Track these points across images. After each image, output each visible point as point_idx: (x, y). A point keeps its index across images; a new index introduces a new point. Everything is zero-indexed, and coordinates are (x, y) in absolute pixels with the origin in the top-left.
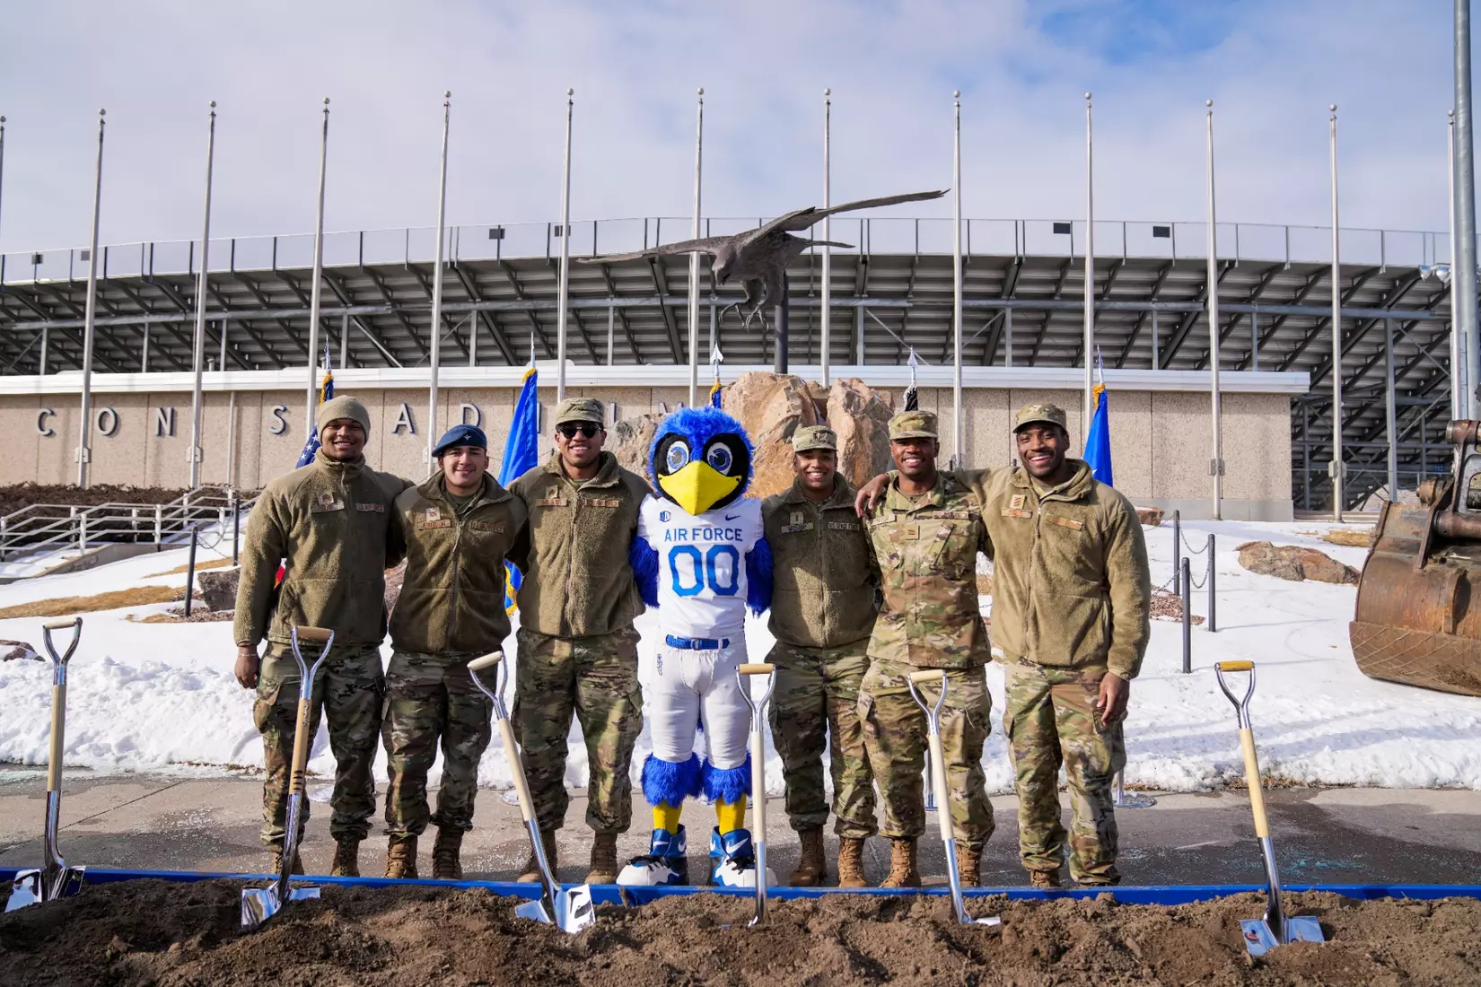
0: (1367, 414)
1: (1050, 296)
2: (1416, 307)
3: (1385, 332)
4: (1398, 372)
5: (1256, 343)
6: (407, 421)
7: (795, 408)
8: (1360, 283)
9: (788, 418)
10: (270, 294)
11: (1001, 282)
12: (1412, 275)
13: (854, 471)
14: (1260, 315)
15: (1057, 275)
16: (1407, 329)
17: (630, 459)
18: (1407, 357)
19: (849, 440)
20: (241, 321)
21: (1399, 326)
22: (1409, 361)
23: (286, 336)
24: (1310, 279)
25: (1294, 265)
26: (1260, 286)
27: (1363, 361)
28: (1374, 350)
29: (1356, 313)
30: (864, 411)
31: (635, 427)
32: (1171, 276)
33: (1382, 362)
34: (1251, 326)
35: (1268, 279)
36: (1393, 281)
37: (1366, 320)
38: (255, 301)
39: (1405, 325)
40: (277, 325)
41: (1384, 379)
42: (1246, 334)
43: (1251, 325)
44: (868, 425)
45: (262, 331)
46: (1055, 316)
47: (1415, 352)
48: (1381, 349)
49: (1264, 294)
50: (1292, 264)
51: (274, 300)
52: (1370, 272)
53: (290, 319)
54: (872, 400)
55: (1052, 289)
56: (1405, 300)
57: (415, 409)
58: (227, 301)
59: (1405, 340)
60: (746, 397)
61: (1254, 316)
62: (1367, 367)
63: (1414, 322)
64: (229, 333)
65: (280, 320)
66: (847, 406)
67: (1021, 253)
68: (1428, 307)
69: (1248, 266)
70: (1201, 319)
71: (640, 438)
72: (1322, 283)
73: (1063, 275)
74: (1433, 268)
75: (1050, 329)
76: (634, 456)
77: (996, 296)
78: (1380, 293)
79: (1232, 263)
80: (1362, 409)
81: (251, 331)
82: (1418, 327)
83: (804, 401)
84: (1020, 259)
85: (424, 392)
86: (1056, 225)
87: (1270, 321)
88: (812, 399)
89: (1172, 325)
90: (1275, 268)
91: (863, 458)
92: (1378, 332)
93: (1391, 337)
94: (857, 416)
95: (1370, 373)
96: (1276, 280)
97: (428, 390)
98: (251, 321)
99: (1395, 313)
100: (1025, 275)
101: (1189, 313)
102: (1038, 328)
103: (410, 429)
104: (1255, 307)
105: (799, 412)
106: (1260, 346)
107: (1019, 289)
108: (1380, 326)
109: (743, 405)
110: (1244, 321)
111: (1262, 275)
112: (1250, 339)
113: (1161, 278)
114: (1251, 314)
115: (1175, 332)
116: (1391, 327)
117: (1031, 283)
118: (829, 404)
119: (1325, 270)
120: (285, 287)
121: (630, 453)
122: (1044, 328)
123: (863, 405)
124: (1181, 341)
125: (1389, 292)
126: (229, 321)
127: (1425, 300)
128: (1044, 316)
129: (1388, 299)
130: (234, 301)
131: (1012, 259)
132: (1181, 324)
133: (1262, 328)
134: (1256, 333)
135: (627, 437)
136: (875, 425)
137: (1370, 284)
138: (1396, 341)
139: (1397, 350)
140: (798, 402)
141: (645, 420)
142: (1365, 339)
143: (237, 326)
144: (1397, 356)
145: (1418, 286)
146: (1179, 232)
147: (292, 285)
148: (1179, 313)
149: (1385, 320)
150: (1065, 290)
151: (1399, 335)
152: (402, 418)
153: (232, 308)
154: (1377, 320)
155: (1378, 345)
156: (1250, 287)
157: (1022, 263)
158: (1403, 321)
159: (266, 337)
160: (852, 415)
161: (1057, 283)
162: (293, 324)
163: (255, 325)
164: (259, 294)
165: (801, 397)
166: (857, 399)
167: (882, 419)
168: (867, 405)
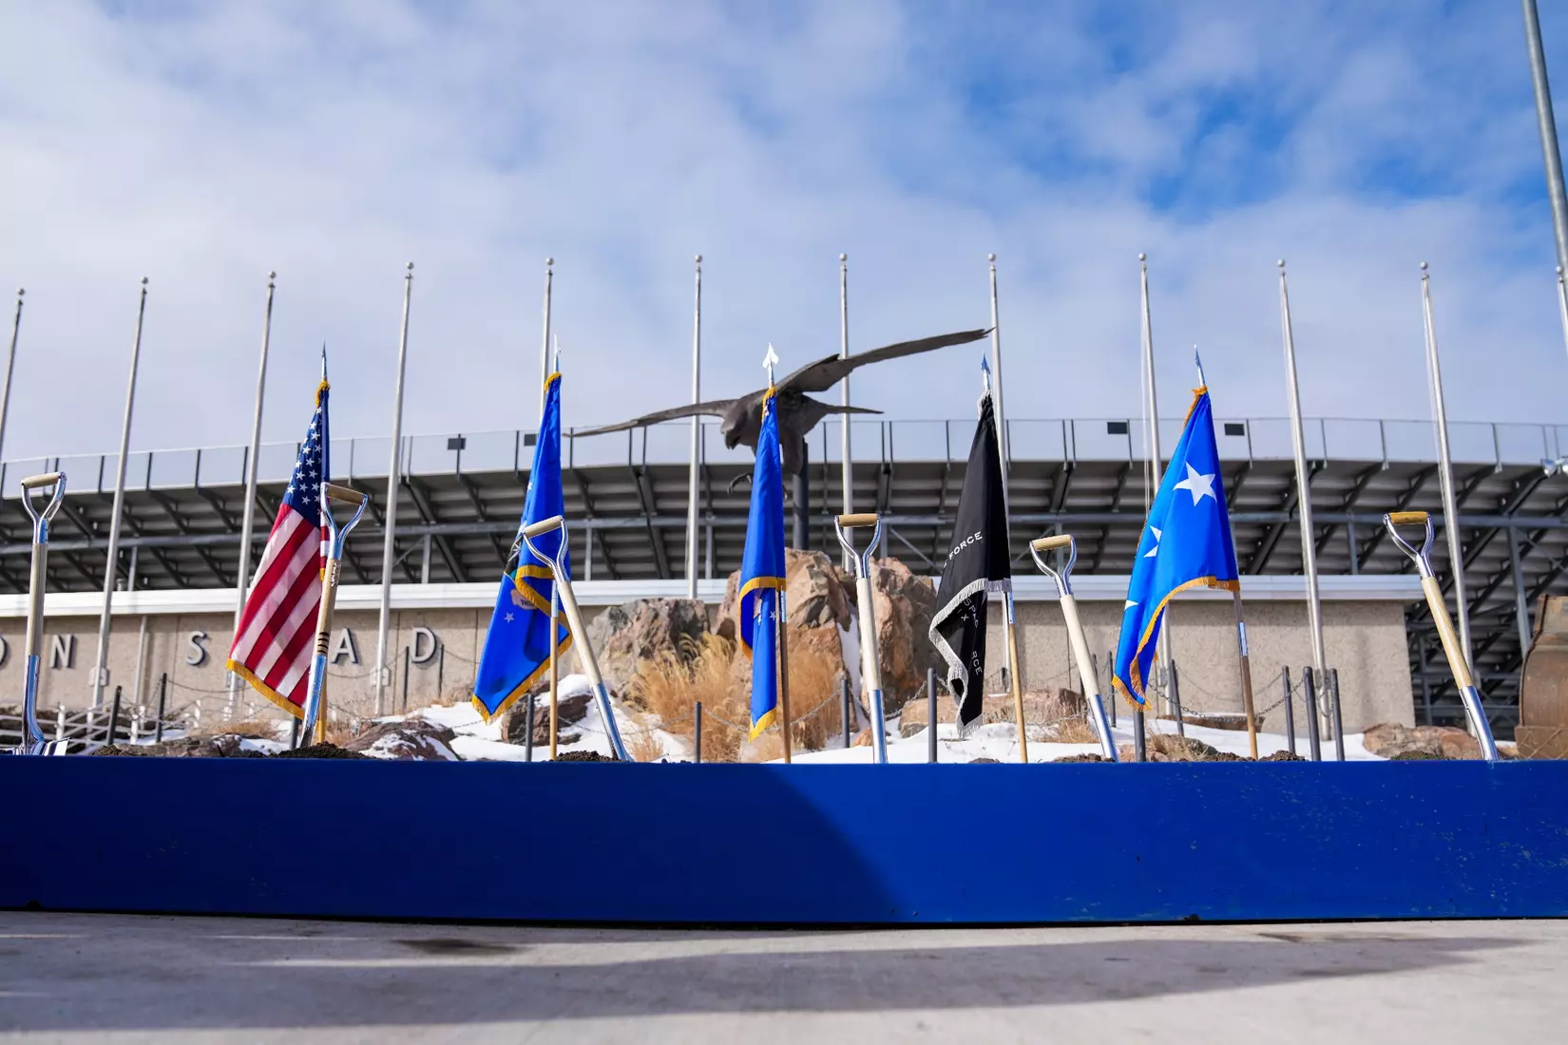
0: (1494, 647)
1: (1106, 509)
2: (1544, 513)
3: (1508, 545)
4: (1529, 593)
5: (1355, 560)
6: (349, 649)
7: (820, 587)
8: (1473, 486)
9: (812, 600)
10: (189, 517)
11: (1048, 493)
12: (1535, 474)
13: (892, 659)
14: (1359, 526)
15: (1113, 483)
16: (1536, 539)
17: (625, 649)
18: (1537, 575)
19: (885, 623)
20: (155, 549)
21: (1523, 537)
22: (1541, 580)
23: (206, 568)
24: (1413, 482)
25: (1393, 465)
26: (1355, 492)
27: (1485, 581)
28: (1497, 567)
29: (1473, 521)
30: (902, 591)
31: (630, 614)
32: (1249, 482)
33: (1508, 582)
34: (1347, 541)
35: (1364, 482)
36: (1512, 483)
37: (1484, 530)
38: (172, 525)
39: (1532, 536)
40: (195, 554)
41: (1513, 603)
42: (1343, 550)
43: (1348, 537)
44: (906, 606)
45: (176, 562)
46: (1113, 534)
47: (1546, 568)
48: (1505, 565)
49: (1360, 502)
50: (1391, 464)
51: (193, 524)
52: (1483, 472)
53: (211, 547)
54: (910, 580)
55: (1109, 501)
56: (1527, 506)
57: (359, 634)
58: (139, 525)
59: (1534, 553)
61: (1351, 527)
62: (1490, 588)
63: (1542, 532)
64: (139, 564)
65: (200, 547)
66: (882, 585)
67: (1070, 457)
68: (1557, 512)
69: (1339, 467)
70: (1287, 533)
71: (637, 625)
72: (1427, 486)
73: (1121, 482)
74: (1558, 462)
75: (1109, 549)
76: (630, 647)
77: (1043, 510)
78: (1498, 498)
79: (1320, 463)
80: (1489, 641)
81: (165, 562)
82: (1547, 538)
83: (830, 581)
84: (1070, 464)
85: (372, 615)
86: (1109, 424)
87: (1369, 535)
88: (840, 580)
89: (1253, 542)
90: (1371, 469)
91: (902, 643)
92: (1500, 544)
93: (1517, 550)
94: (894, 597)
95: (1495, 596)
96: (1373, 484)
97: (377, 612)
98: (166, 548)
99: (1518, 520)
100: (1075, 484)
101: (1273, 525)
102: (1094, 549)
103: (352, 658)
104: (1351, 517)
105: (825, 592)
106: (1361, 563)
107: (1071, 501)
108: (1501, 537)
110: (1339, 534)
111: (1355, 477)
112: (1347, 557)
113: (1237, 485)
114: (1345, 524)
115: (1257, 551)
116: (1518, 537)
117: (1084, 493)
119: (1430, 470)
120: (208, 508)
121: (625, 644)
122: (1101, 548)
123: (900, 585)
124: (1266, 560)
125: (1510, 496)
126: (141, 549)
127: (1552, 505)
128: (1100, 534)
129: (1508, 505)
130: (147, 526)
131: (1061, 464)
132: (1263, 539)
133: (1361, 542)
134: (1354, 550)
135: (621, 624)
136: (916, 608)
137: (1485, 487)
138: (1523, 554)
139: (1525, 567)
140: (823, 581)
141: (643, 605)
142: (1486, 553)
143: (150, 556)
144: (1526, 575)
145: (1543, 488)
146: (1254, 429)
147: (216, 506)
148: (1262, 526)
149: (1507, 529)
150: (1124, 501)
151: (1526, 548)
152: (343, 645)
153: (144, 533)
154: (1498, 529)
155: (1502, 561)
156: (1343, 493)
157: (1073, 469)
158: (1528, 530)
159: (181, 568)
160: (888, 595)
161: (1114, 493)
162: (215, 553)
163: (170, 555)
164: (178, 517)
165: (826, 576)
166: (892, 578)
167: (924, 601)
168: (904, 585)
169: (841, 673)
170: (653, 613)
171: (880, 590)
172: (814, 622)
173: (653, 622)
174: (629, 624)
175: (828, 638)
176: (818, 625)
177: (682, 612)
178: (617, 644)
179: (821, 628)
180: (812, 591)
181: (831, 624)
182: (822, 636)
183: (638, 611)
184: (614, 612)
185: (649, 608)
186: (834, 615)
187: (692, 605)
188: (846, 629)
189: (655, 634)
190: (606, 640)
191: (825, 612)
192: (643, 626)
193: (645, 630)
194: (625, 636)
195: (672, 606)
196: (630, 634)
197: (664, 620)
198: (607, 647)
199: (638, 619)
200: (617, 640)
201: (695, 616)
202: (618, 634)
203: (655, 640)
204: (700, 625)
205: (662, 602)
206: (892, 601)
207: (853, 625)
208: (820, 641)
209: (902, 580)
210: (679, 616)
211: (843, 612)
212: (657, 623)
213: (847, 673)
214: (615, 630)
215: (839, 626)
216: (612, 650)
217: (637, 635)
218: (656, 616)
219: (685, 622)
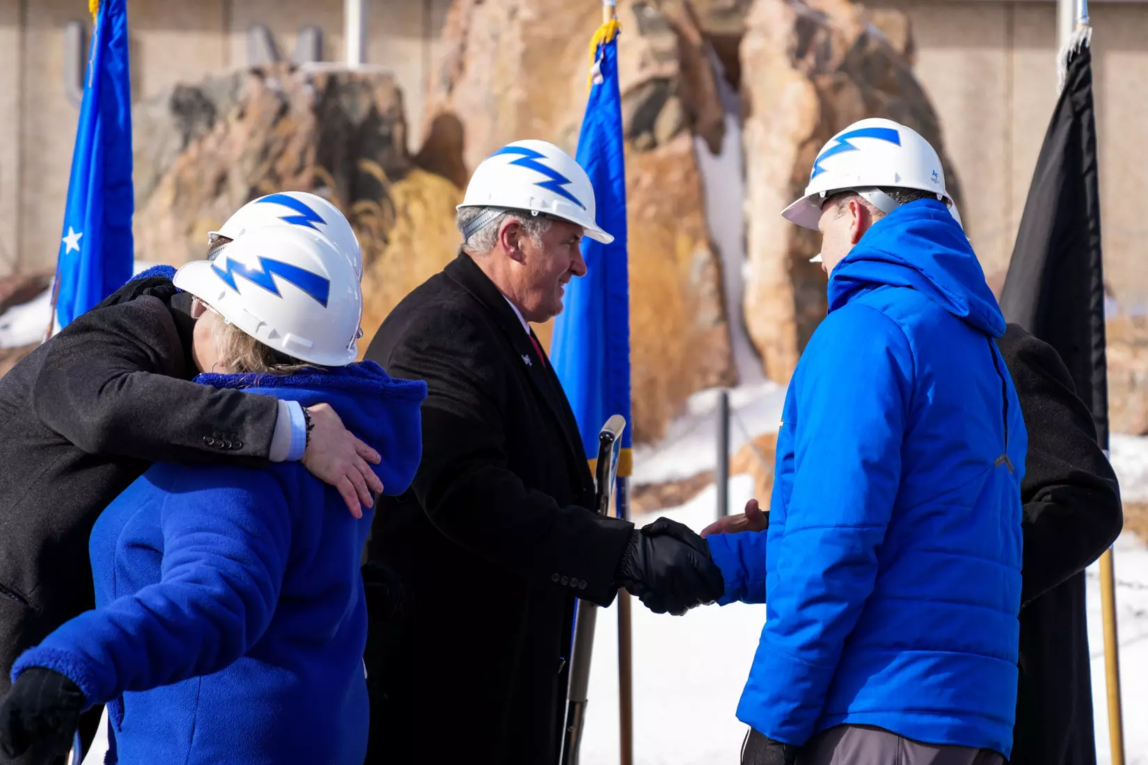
7: (660, 56)
17: (208, 186)
30: (844, 67)
31: (223, 103)
54: (863, 39)
60: (527, 25)
66: (798, 54)
76: (222, 181)
83: (682, 41)
88: (705, 35)
94: (825, 81)
105: (671, 68)
109: (519, 47)
118: (749, 48)
121: (210, 174)
123: (838, 53)
135: (201, 127)
140: (667, 41)
141: (251, 86)
160: (812, 76)
165: (675, 28)
166: (820, 37)
167: (889, 88)
168: (848, 56)
169: (702, 254)
170: (274, 106)
171: (794, 66)
172: (644, 139)
173: (275, 123)
174: (219, 128)
175: (675, 175)
176: (653, 145)
177: (345, 101)
178: (190, 174)
179: (661, 153)
180: (643, 65)
181: (683, 144)
182: (661, 170)
183: (241, 95)
184: (183, 98)
185: (265, 91)
186: (690, 121)
187: (366, 85)
188: (716, 149)
189: (280, 154)
190: (164, 162)
191: (670, 115)
192: (252, 134)
193: (257, 144)
194: (212, 156)
195: (321, 83)
196: (223, 152)
197: (302, 121)
198: (168, 181)
199: (242, 116)
200: (194, 163)
201: (374, 111)
202: (193, 149)
203: (282, 166)
204: (384, 130)
205: (299, 77)
206: (820, 93)
207: (730, 141)
208: (658, 183)
209: (842, 41)
210: (338, 110)
211: (710, 113)
212: (285, 127)
213: (715, 250)
214: (186, 141)
215: (702, 146)
216: (181, 189)
217: (237, 152)
218: (284, 110)
219: (349, 126)
